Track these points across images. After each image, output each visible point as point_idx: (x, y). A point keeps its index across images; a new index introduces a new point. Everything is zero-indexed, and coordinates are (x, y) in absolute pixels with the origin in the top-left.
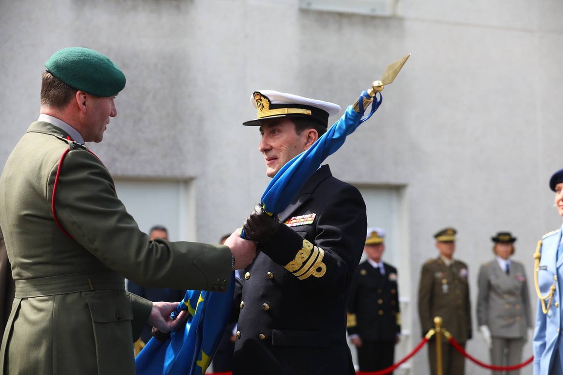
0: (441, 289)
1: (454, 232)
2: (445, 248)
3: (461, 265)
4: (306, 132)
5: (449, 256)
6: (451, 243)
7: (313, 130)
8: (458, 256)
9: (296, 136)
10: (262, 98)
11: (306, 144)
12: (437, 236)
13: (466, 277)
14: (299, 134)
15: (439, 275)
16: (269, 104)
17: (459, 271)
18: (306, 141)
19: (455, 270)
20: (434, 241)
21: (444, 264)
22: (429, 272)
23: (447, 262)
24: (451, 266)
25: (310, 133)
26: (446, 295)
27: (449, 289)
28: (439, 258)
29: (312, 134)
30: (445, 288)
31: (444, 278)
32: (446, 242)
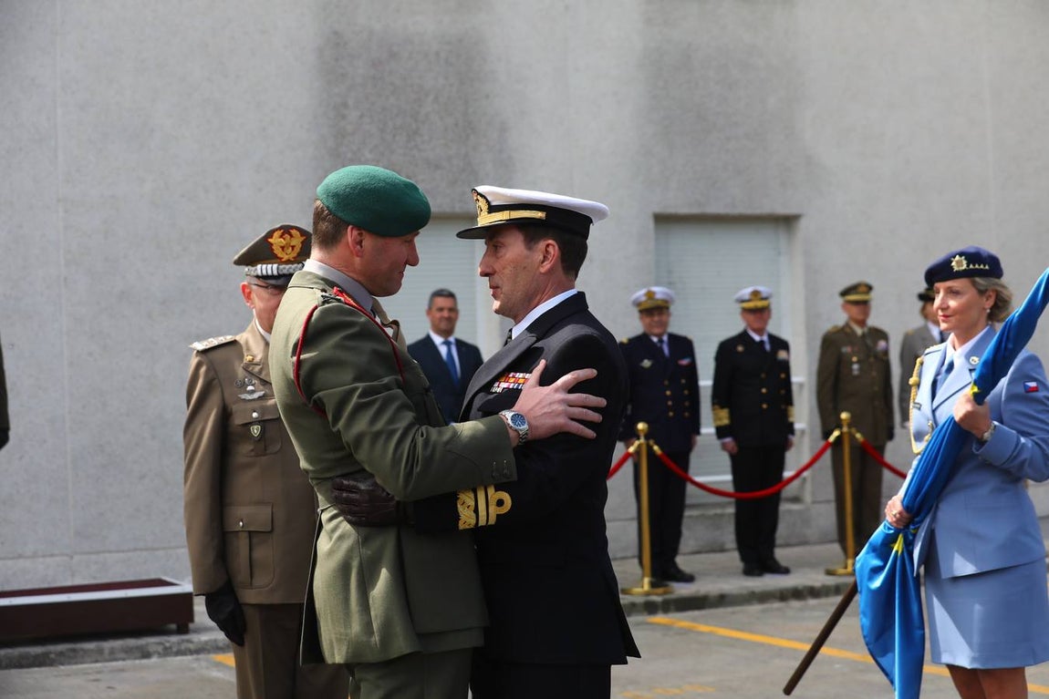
0: (851, 370)
1: (870, 288)
2: (855, 310)
3: (879, 334)
4: (542, 245)
5: (862, 323)
6: (864, 305)
7: (550, 241)
8: (873, 321)
9: (526, 252)
10: (479, 197)
11: (543, 262)
12: (844, 293)
13: (886, 352)
14: (529, 248)
15: (846, 349)
16: (487, 207)
17: (875, 343)
18: (541, 257)
19: (869, 342)
20: (840, 301)
21: (854, 333)
22: (832, 345)
23: (859, 331)
24: (864, 335)
25: (548, 245)
26: (857, 377)
27: (861, 369)
28: (847, 325)
29: (551, 247)
30: (856, 367)
31: (854, 354)
32: (856, 303)
